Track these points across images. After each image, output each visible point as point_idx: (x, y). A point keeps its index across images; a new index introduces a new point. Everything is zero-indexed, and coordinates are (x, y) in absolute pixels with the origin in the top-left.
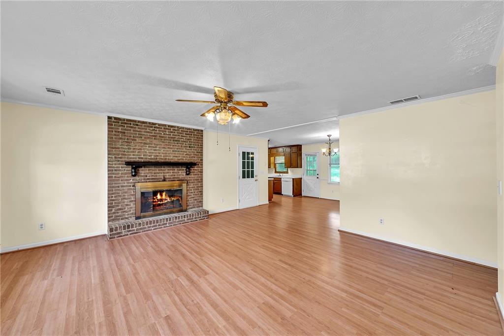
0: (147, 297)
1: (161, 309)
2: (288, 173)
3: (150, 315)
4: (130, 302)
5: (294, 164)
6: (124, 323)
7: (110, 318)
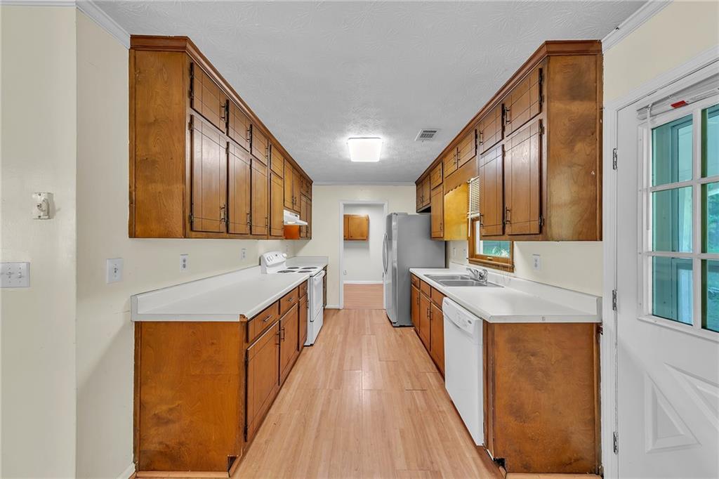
2: (511, 269)
5: (523, 216)
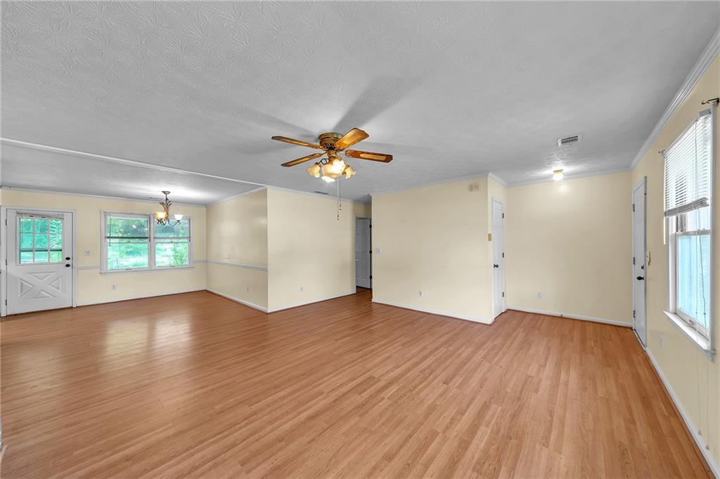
0: (432, 408)
1: (441, 390)
3: (451, 394)
4: (449, 420)
6: (471, 407)
7: (476, 423)
